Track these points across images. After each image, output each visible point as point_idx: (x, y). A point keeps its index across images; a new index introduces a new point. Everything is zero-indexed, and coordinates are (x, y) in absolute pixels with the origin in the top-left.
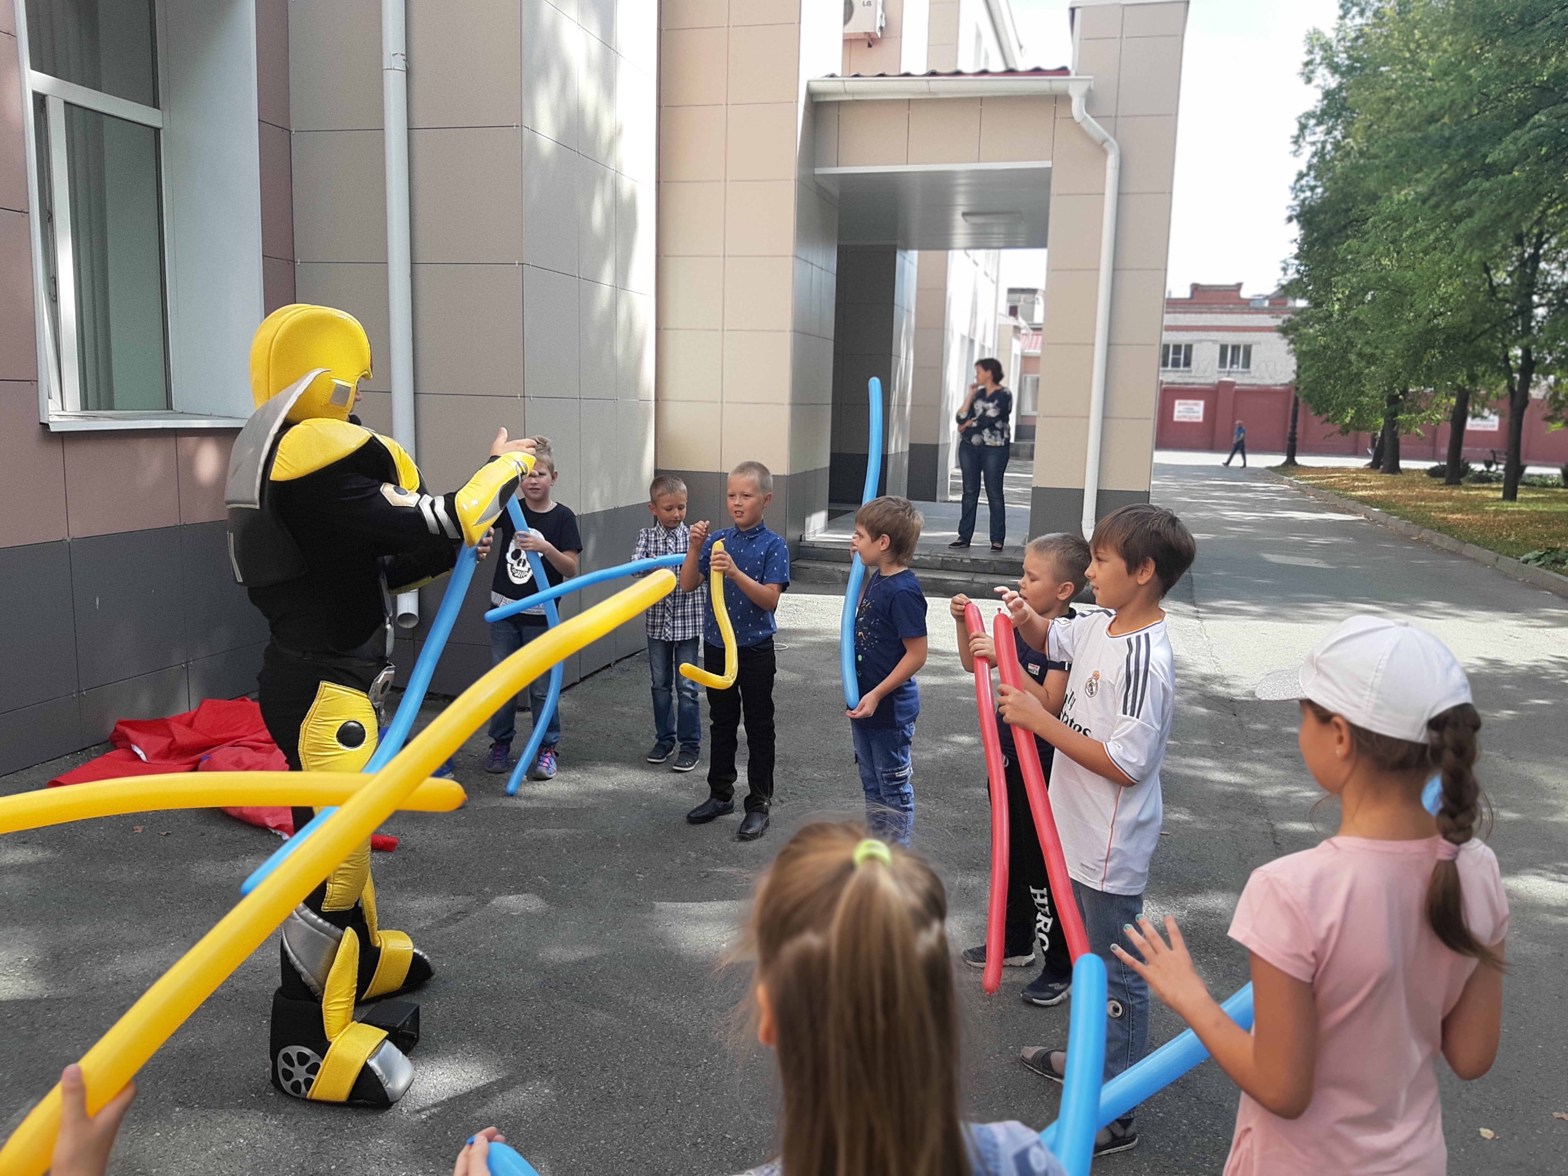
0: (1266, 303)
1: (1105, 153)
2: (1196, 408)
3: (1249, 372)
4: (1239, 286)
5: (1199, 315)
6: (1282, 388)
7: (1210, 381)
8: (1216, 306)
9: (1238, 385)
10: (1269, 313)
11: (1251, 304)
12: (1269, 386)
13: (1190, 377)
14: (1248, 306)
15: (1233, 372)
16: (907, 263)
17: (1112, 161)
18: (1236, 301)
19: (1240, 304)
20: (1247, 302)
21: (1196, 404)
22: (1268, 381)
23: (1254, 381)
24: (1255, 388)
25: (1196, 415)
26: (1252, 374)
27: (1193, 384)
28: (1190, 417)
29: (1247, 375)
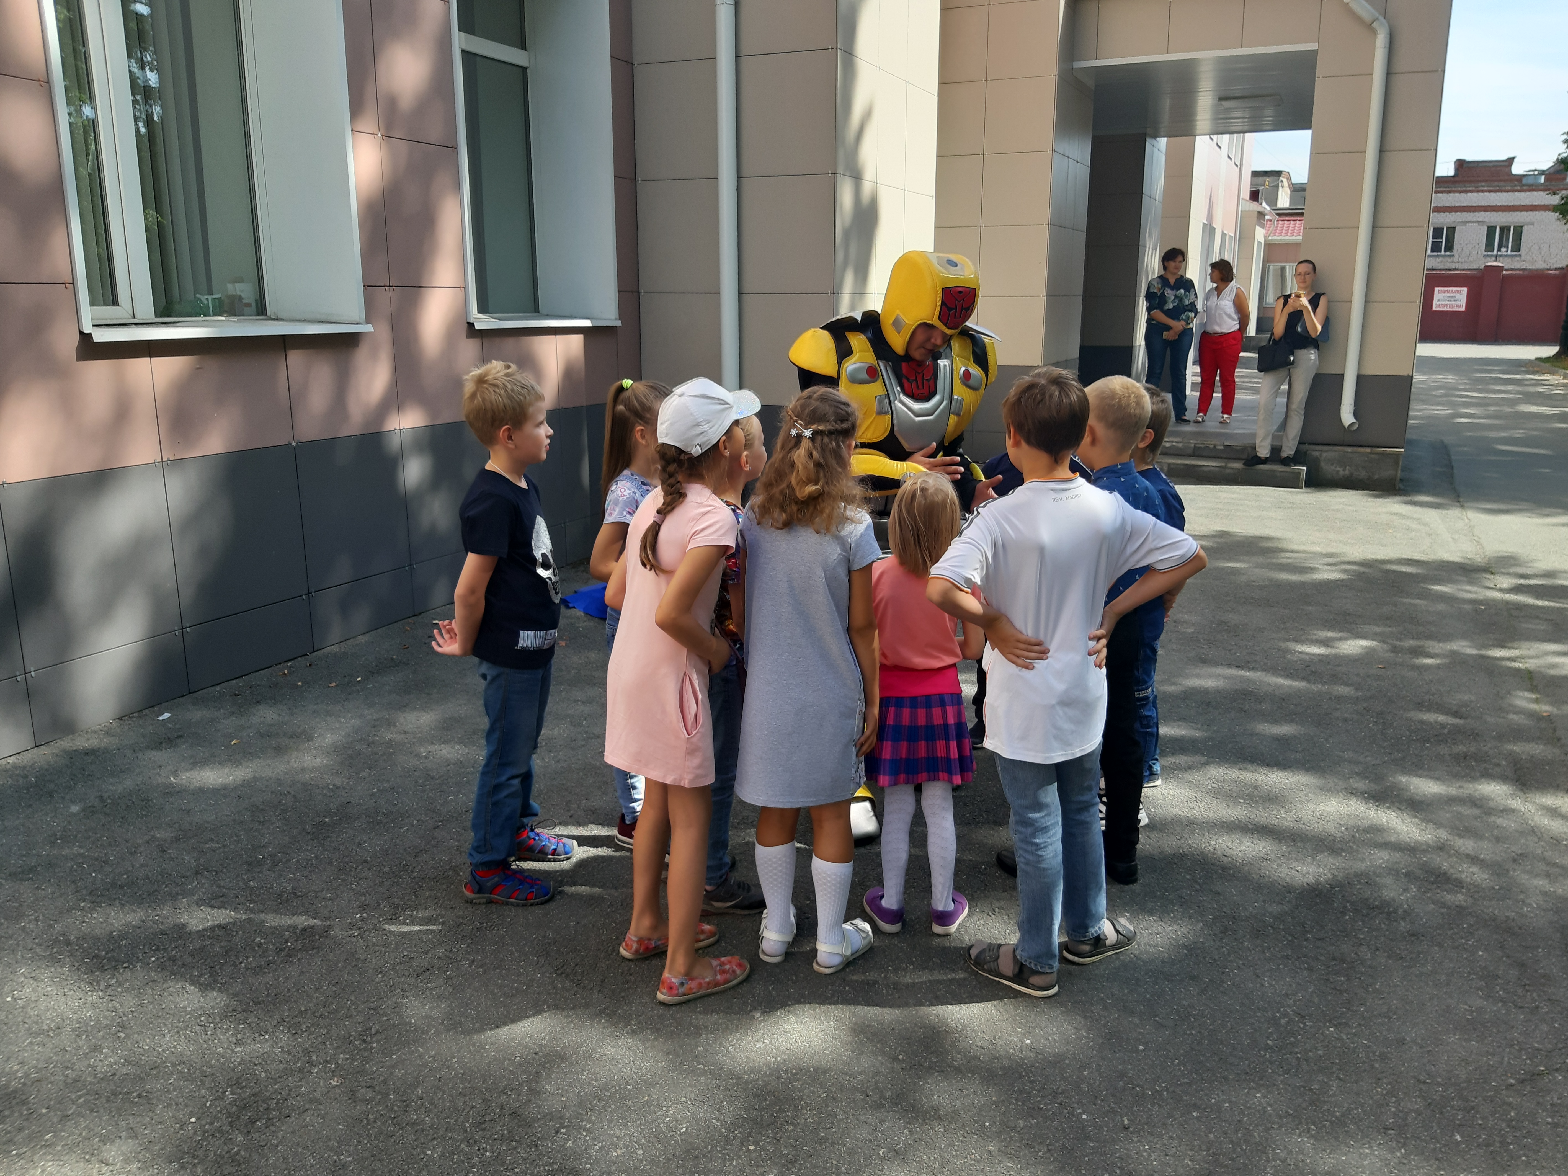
0: (1542, 179)
1: (1374, 32)
2: (1458, 296)
3: (1520, 256)
4: (1511, 160)
5: (1463, 195)
6: (1557, 272)
7: (1475, 266)
8: (1483, 184)
9: (1506, 270)
10: (1544, 190)
11: (1524, 181)
12: (1542, 270)
13: (1453, 262)
14: (1520, 183)
15: (1501, 256)
16: (1156, 150)
17: (1381, 41)
18: (1506, 178)
19: (1511, 181)
20: (1520, 178)
21: (1458, 292)
22: (1540, 265)
23: (1523, 265)
24: (1526, 272)
25: (1458, 303)
26: (1523, 258)
27: (1456, 269)
28: (1451, 306)
29: (1518, 258)
